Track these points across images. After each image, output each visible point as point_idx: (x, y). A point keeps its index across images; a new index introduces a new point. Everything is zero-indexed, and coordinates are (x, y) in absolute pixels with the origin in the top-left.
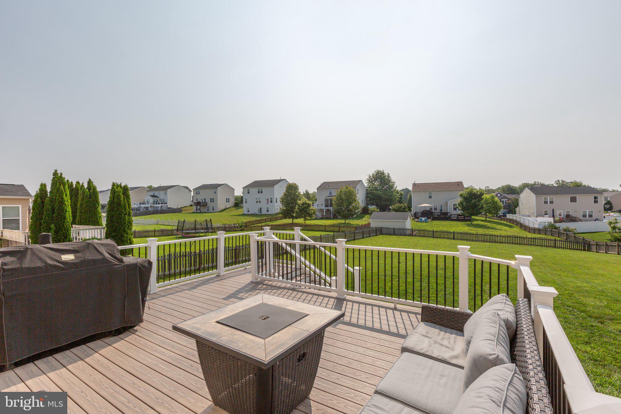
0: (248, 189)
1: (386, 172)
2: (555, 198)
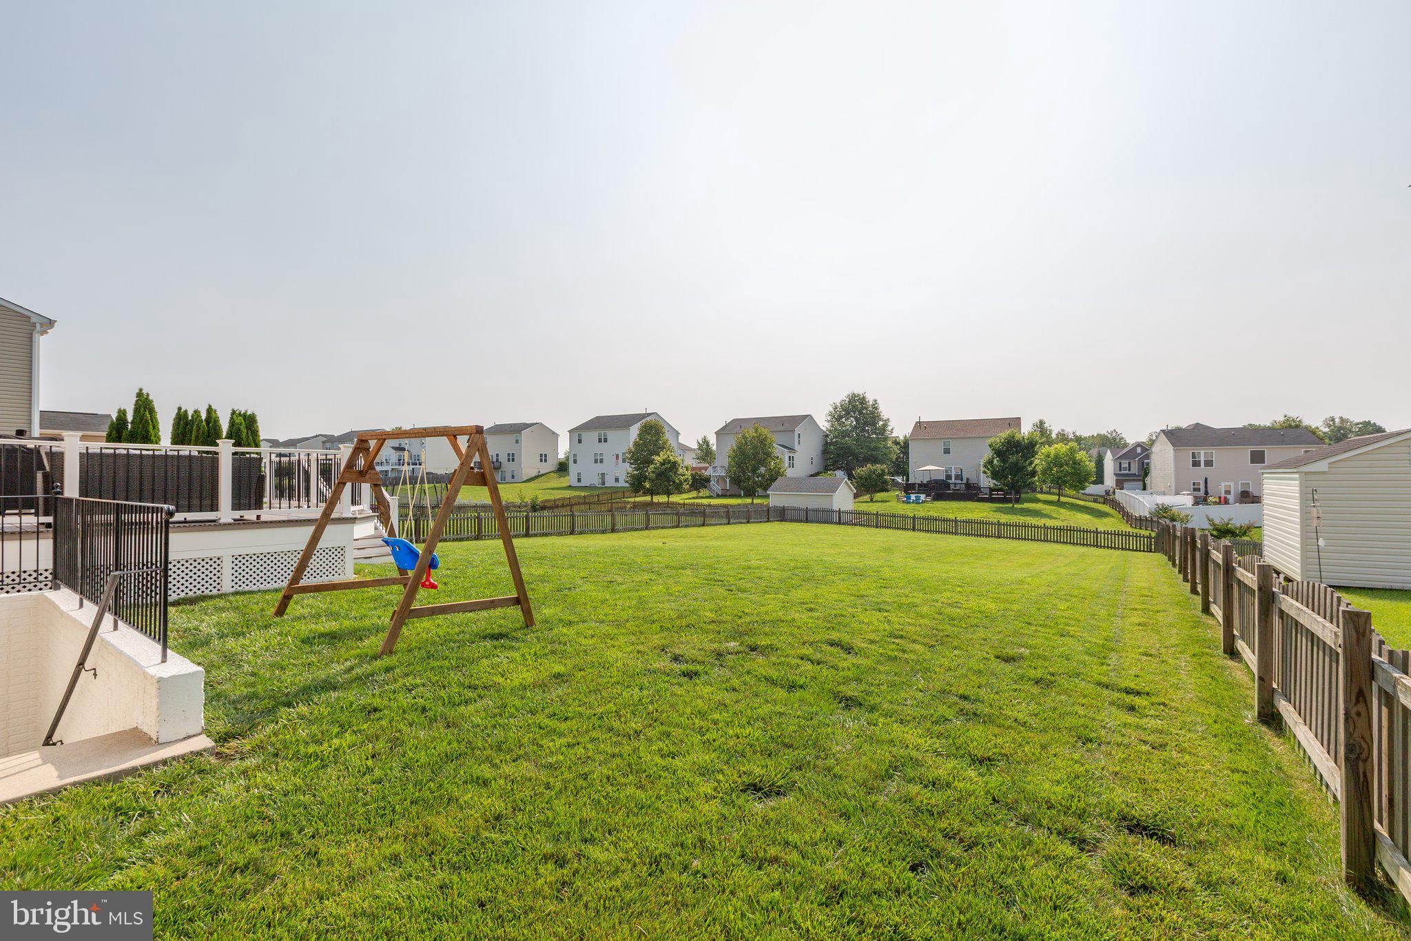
0: (578, 434)
1: (870, 398)
2: (1216, 454)
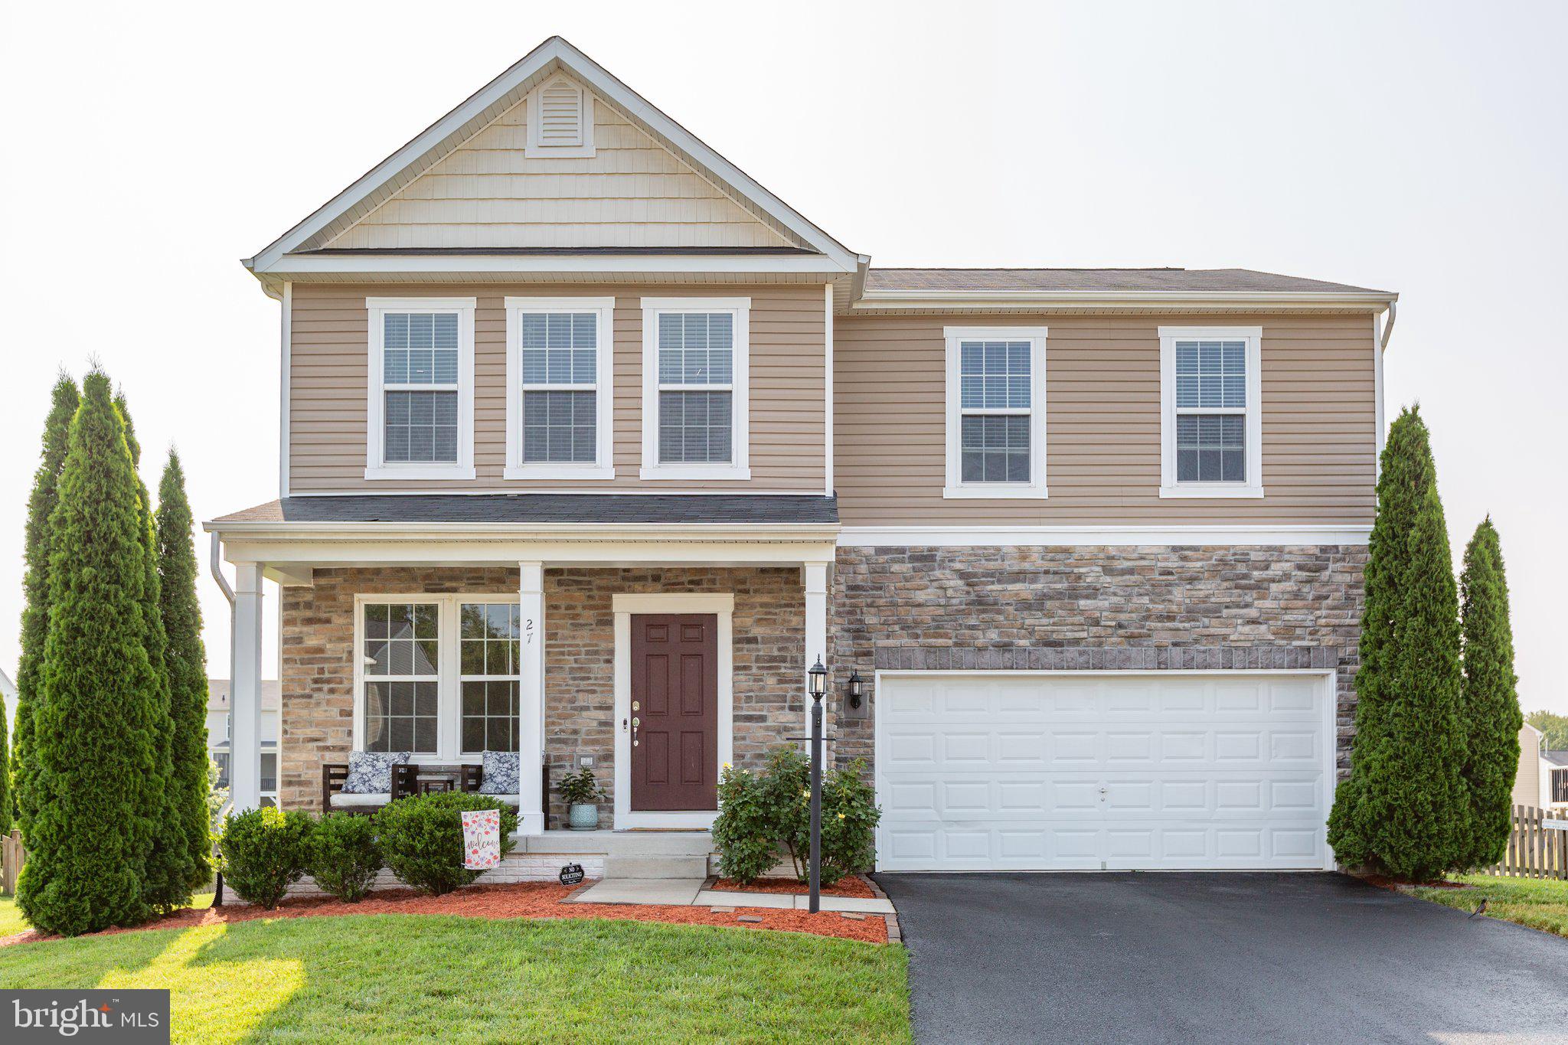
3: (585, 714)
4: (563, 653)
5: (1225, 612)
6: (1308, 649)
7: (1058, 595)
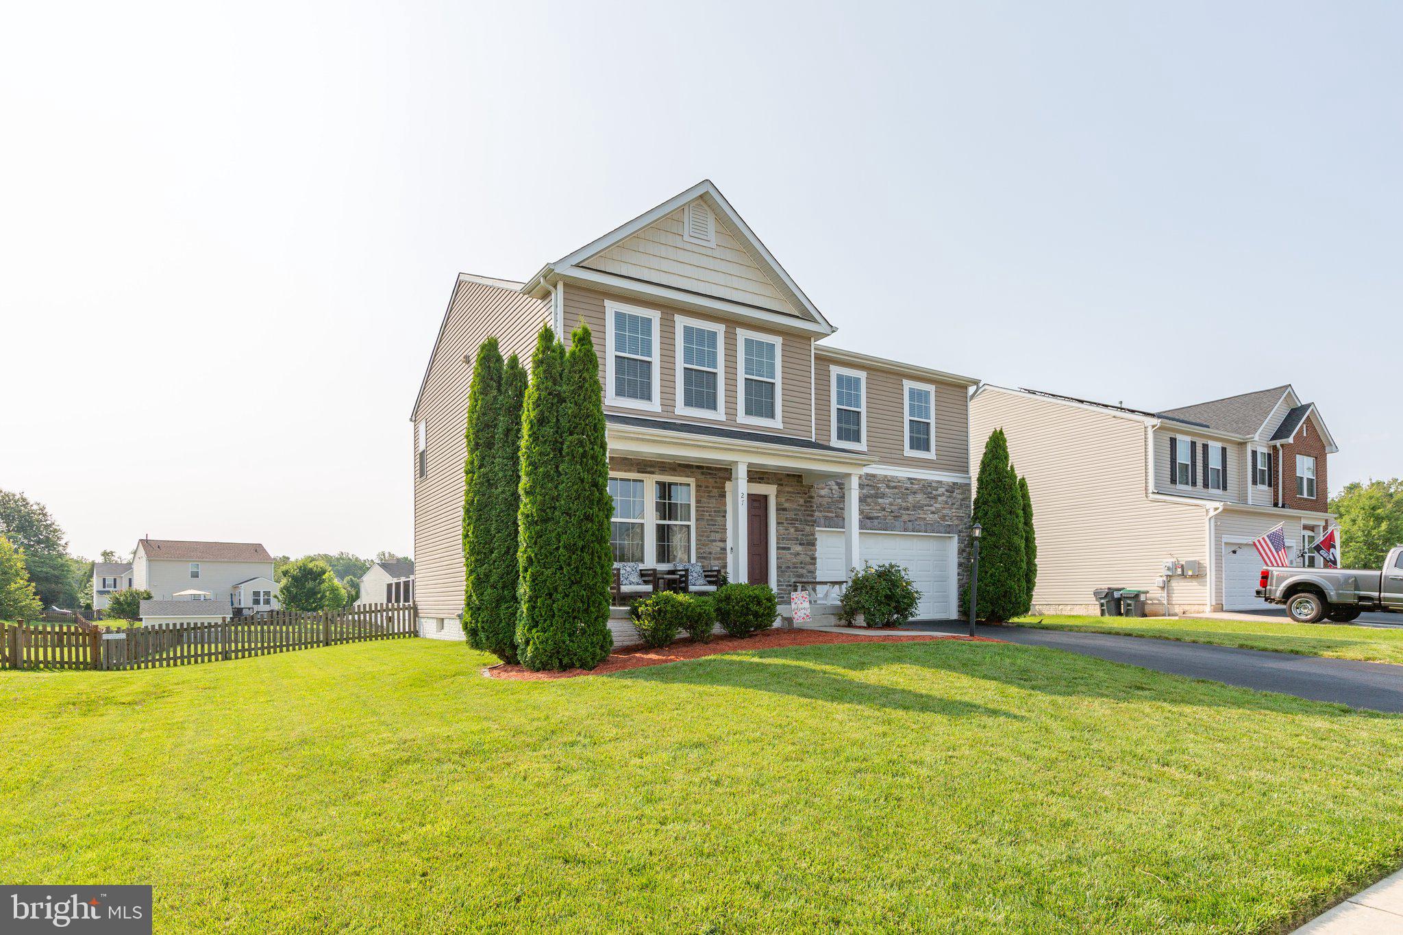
3: (714, 543)
4: (704, 511)
5: (925, 508)
6: (950, 525)
7: (871, 496)
